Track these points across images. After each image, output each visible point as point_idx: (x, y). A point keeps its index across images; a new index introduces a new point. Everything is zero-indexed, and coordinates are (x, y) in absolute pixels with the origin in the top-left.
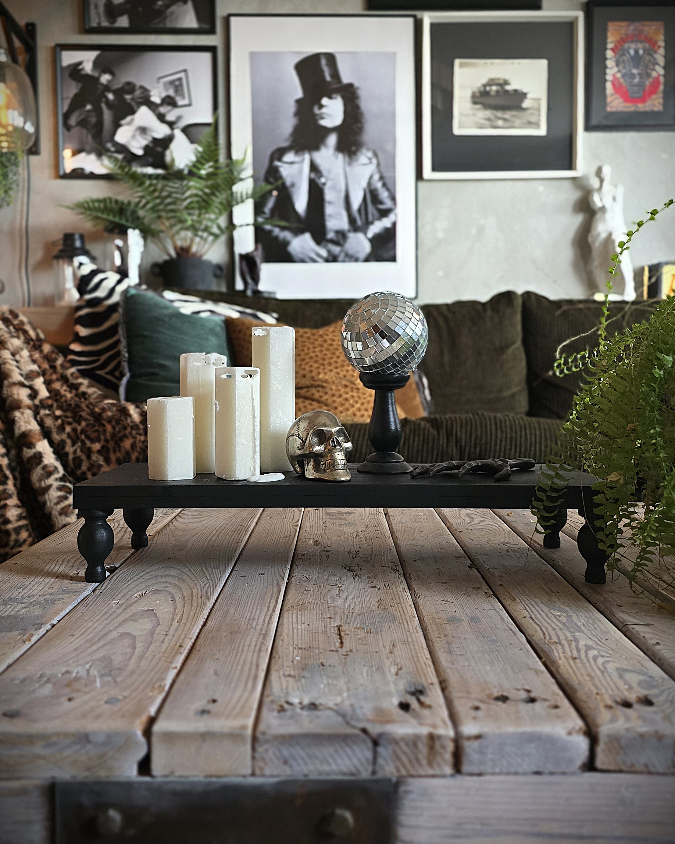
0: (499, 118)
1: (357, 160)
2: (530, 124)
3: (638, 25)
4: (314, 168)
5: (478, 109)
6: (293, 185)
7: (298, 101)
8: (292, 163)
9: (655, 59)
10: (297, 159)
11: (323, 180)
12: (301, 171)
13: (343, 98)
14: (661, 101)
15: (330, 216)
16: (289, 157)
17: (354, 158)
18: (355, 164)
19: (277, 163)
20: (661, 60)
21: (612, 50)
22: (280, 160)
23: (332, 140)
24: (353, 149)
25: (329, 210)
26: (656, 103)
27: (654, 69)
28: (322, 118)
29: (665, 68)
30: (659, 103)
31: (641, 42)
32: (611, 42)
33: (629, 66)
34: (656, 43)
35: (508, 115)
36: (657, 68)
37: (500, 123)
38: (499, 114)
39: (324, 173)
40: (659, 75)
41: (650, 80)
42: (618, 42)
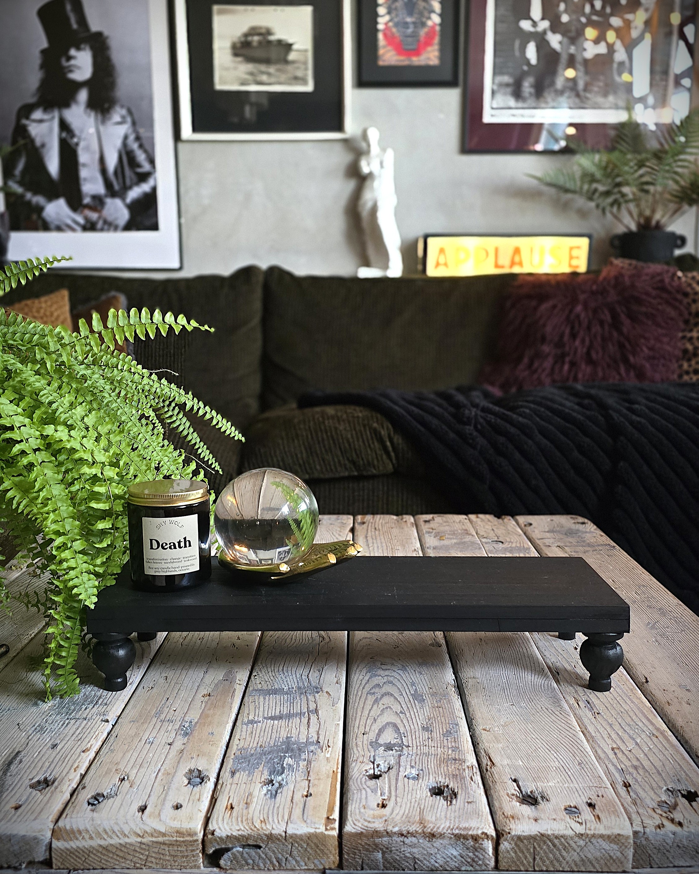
0: (262, 73)
1: (110, 119)
2: (296, 79)
4: (64, 126)
5: (240, 62)
6: (43, 145)
7: (43, 52)
8: (41, 121)
9: (430, 6)
10: (46, 117)
11: (75, 140)
12: (51, 130)
13: (93, 49)
14: (437, 53)
15: (85, 179)
16: (38, 114)
17: (108, 116)
18: (109, 123)
19: (24, 122)
20: (437, 7)
22: (27, 118)
23: (83, 95)
24: (106, 106)
25: (84, 173)
26: (432, 56)
27: (430, 18)
28: (71, 71)
29: (441, 16)
30: (435, 56)
33: (403, 14)
35: (272, 69)
36: (434, 16)
37: (264, 78)
38: (263, 68)
39: (77, 132)
40: (435, 24)
41: (426, 30)
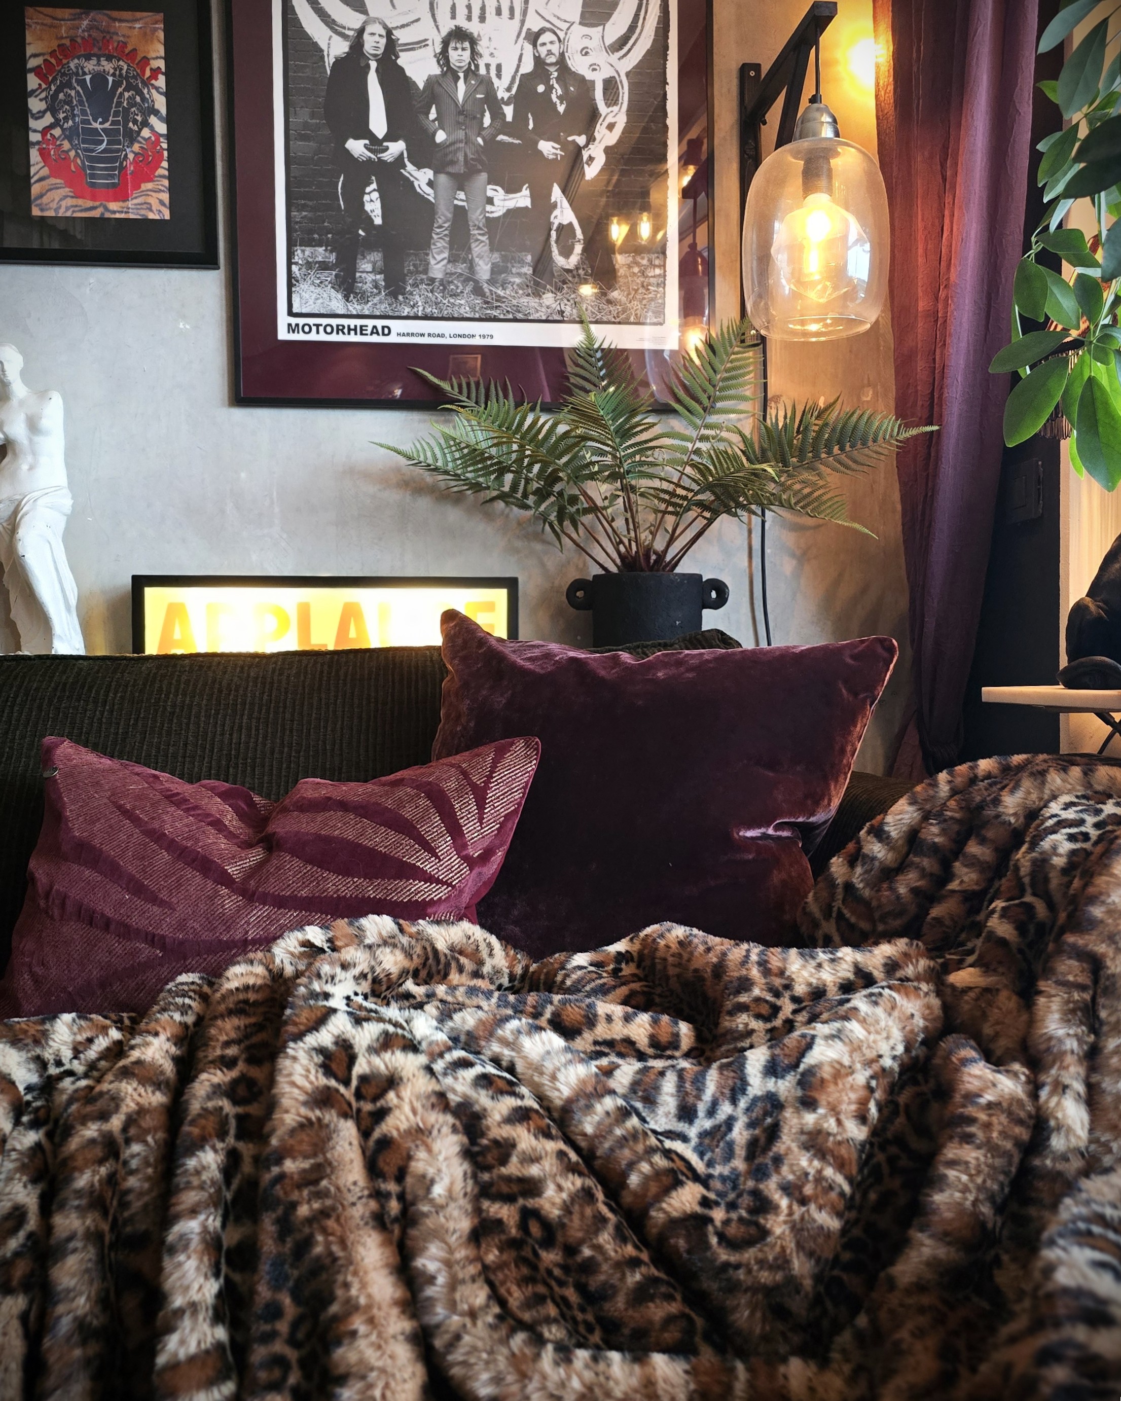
3: (101, 17)
9: (143, 99)
14: (165, 197)
20: (161, 103)
21: (37, 71)
26: (153, 201)
27: (145, 124)
29: (169, 120)
30: (162, 202)
31: (109, 58)
32: (35, 56)
33: (84, 112)
34: (146, 61)
36: (153, 120)
40: (158, 135)
41: (136, 147)
42: (52, 54)
